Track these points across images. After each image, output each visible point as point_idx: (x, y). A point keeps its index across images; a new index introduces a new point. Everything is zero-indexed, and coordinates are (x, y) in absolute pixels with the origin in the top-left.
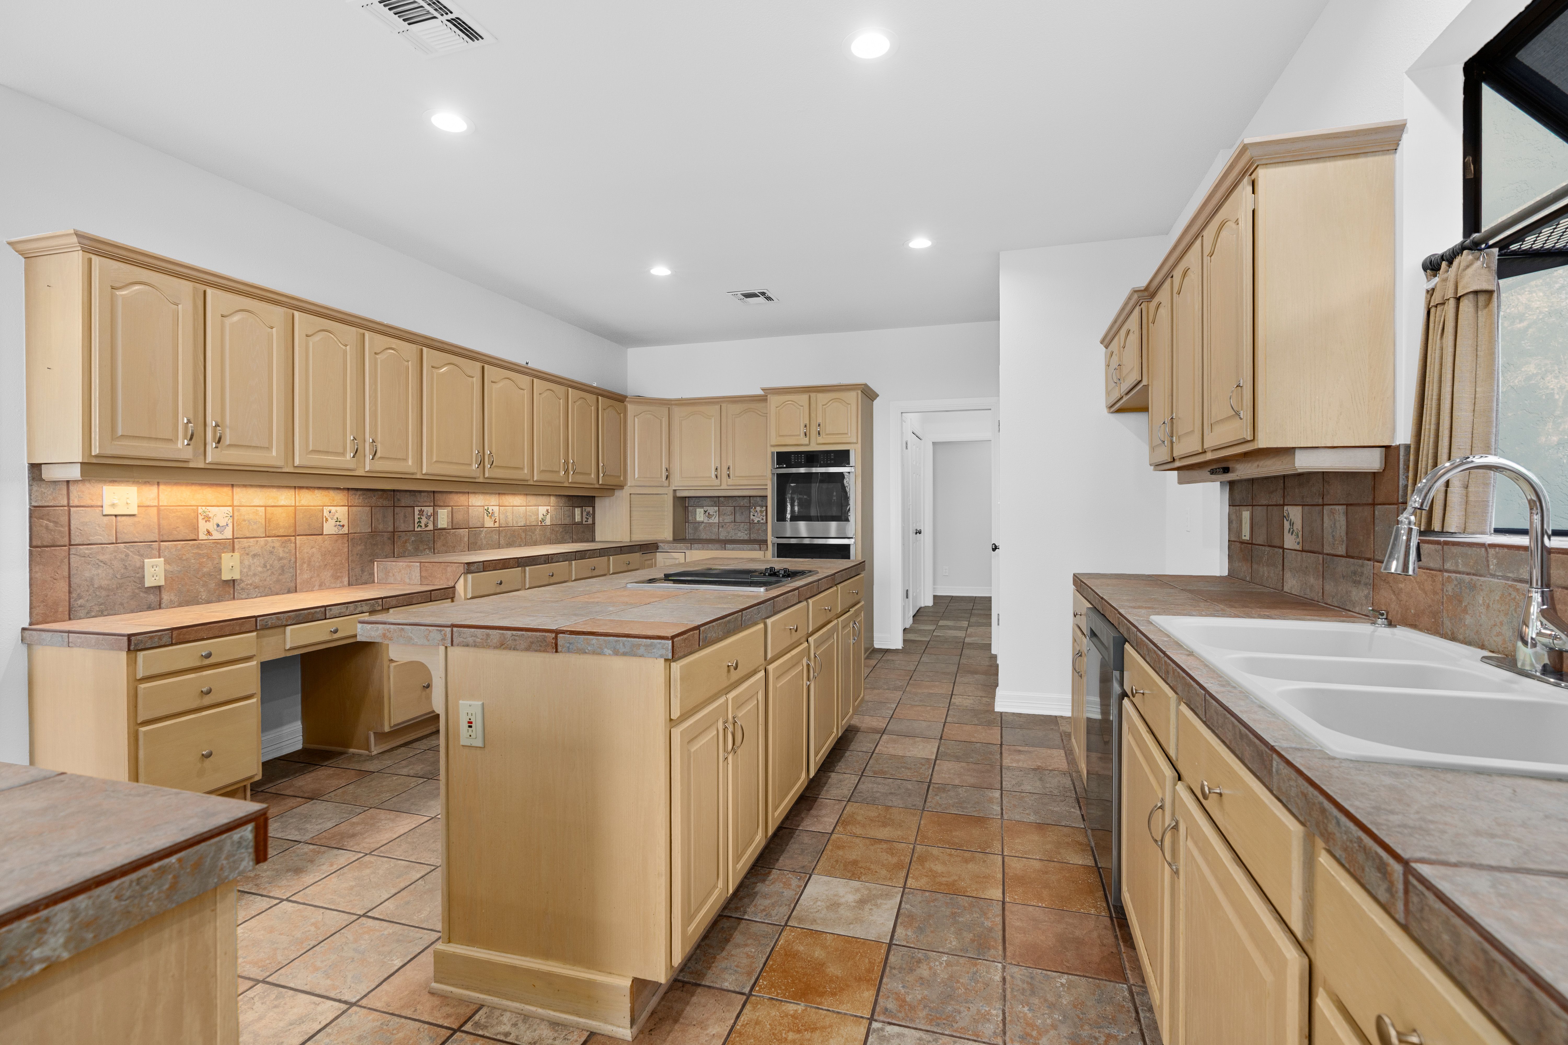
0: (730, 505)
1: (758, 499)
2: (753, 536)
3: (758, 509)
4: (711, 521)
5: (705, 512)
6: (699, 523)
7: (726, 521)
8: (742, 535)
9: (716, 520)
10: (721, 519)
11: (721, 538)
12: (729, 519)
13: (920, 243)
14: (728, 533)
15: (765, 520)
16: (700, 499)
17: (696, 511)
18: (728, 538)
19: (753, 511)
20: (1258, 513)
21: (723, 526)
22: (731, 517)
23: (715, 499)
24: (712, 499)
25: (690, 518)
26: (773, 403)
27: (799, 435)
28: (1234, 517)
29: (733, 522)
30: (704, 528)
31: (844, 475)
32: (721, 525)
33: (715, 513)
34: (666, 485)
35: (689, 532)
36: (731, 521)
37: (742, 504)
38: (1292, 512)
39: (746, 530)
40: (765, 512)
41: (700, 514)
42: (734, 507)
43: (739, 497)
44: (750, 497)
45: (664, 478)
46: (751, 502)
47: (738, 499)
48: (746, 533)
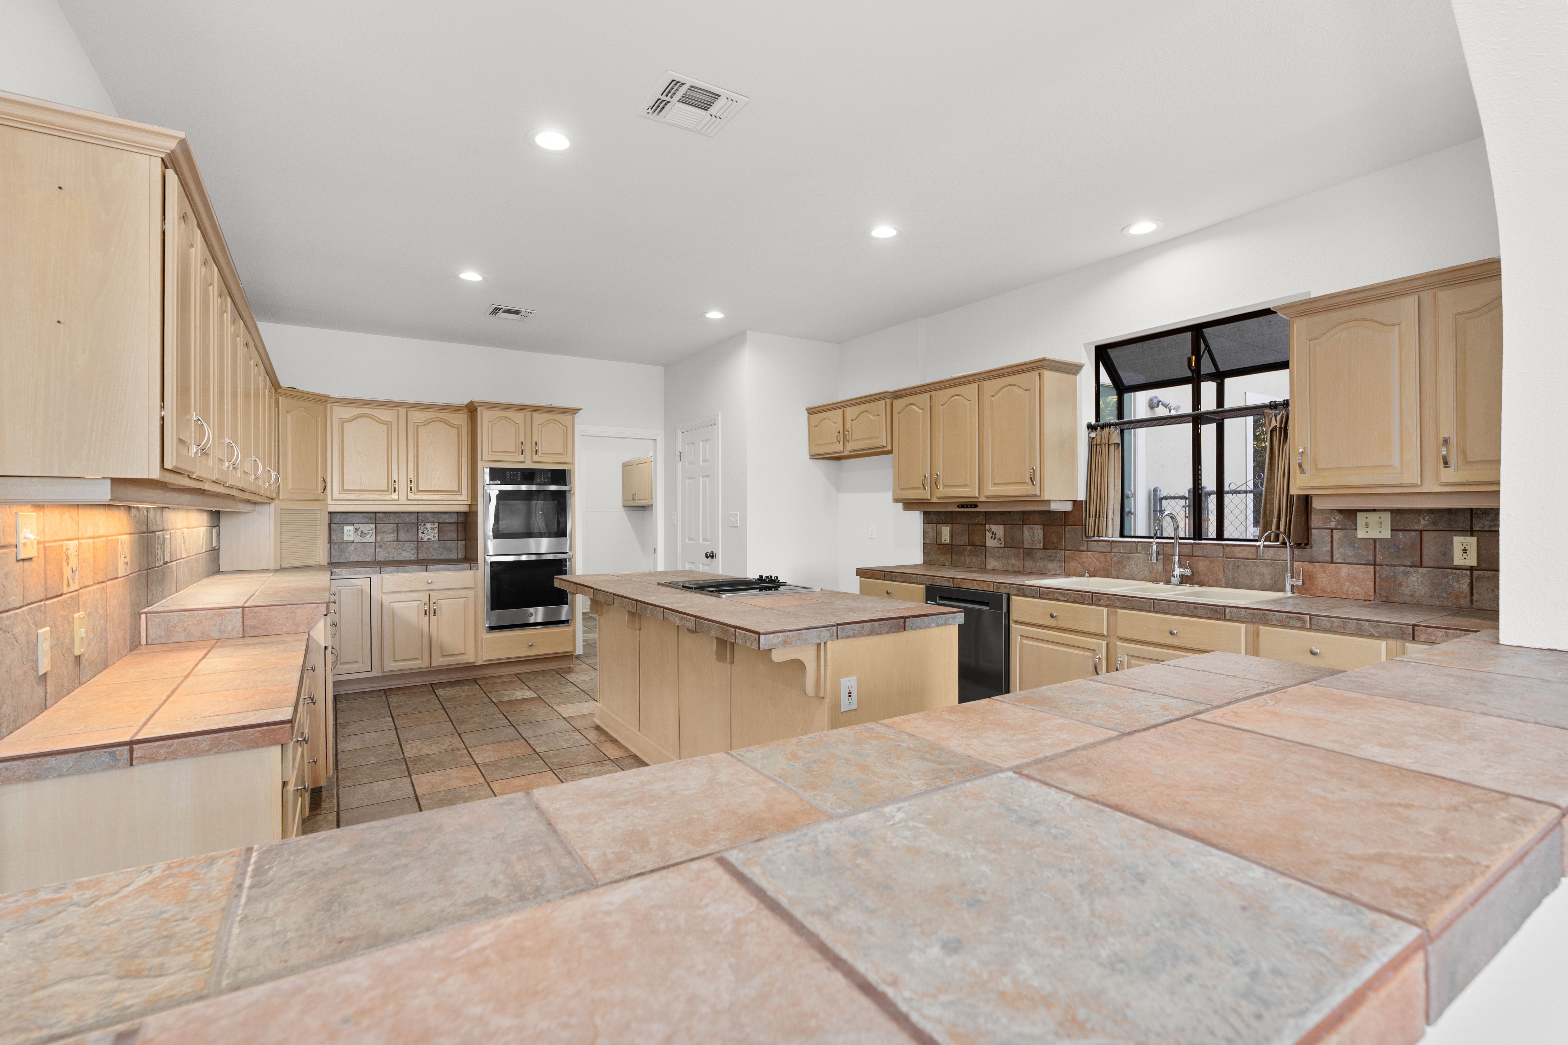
0: (392, 521)
1: (429, 515)
2: (422, 556)
3: (429, 526)
4: (364, 540)
5: (356, 530)
6: (347, 543)
7: (385, 540)
8: (406, 555)
9: (373, 539)
10: (379, 538)
11: (379, 559)
12: (391, 537)
13: (715, 315)
14: (389, 553)
15: (437, 538)
16: (354, 515)
17: (343, 529)
18: (388, 559)
19: (422, 528)
20: (958, 528)
21: (381, 546)
22: (392, 535)
23: (371, 515)
24: (367, 515)
25: (334, 537)
26: (485, 417)
27: (515, 452)
28: (930, 530)
29: (394, 541)
30: (355, 549)
31: (563, 493)
32: (377, 544)
33: (370, 532)
34: (322, 498)
35: (333, 554)
36: (391, 539)
37: (407, 520)
38: (994, 528)
39: (412, 550)
40: (437, 529)
41: (349, 533)
42: (397, 524)
43: (403, 513)
44: (418, 513)
45: (320, 490)
46: (420, 518)
47: (403, 515)
48: (413, 552)
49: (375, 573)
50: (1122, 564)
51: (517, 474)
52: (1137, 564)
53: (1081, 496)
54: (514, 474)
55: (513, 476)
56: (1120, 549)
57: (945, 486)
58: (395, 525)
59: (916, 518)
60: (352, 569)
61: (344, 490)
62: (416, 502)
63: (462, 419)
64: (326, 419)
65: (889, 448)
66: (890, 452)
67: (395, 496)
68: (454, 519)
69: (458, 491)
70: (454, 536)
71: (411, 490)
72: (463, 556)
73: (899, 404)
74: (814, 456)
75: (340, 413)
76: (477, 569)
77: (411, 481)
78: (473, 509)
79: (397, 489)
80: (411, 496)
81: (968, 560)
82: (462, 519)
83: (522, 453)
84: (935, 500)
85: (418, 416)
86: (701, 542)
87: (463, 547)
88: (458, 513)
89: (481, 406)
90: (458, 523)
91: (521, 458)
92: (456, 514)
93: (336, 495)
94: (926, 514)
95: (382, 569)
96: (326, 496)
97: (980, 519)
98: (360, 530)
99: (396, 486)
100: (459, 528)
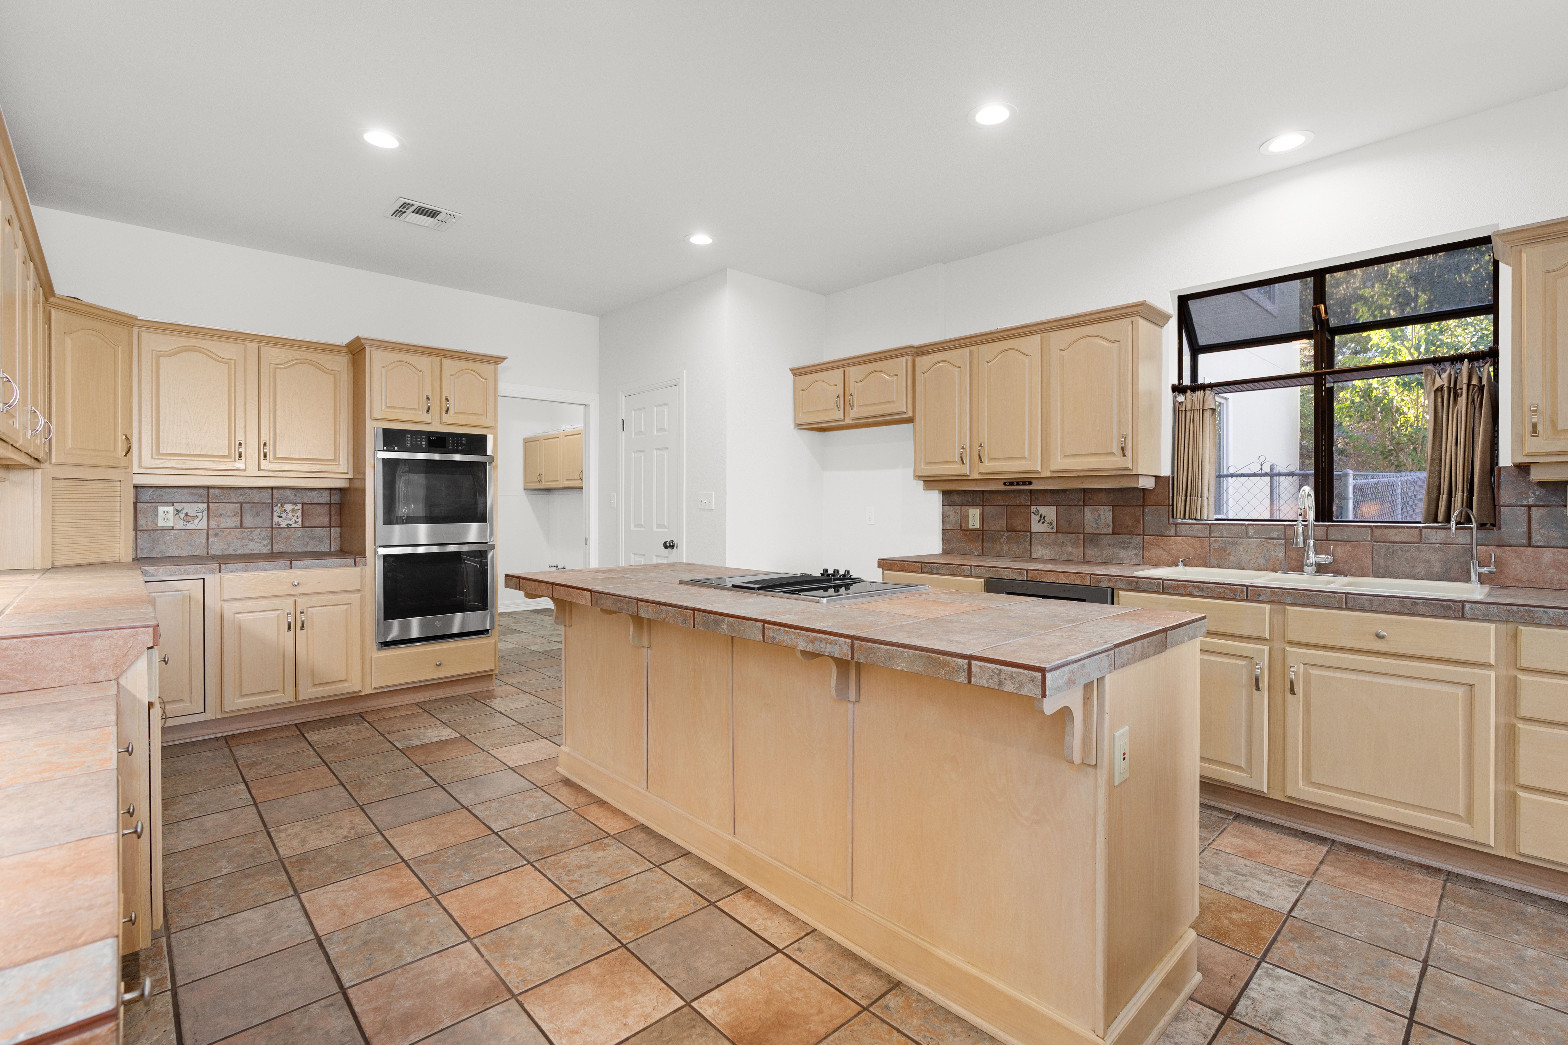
0: (233, 500)
1: (288, 492)
2: (277, 548)
3: (288, 507)
4: (190, 526)
5: (178, 512)
6: (163, 530)
7: (223, 526)
8: (254, 547)
9: (203, 525)
10: (213, 524)
11: (212, 552)
12: (232, 522)
13: (701, 239)
14: (229, 545)
15: (300, 523)
16: (174, 490)
17: (156, 511)
18: (226, 553)
19: (279, 510)
20: (990, 510)
21: (217, 535)
22: (234, 519)
23: (201, 491)
24: (194, 491)
25: (141, 522)
26: (376, 361)
27: (418, 409)
28: (951, 513)
29: (236, 528)
30: (176, 538)
31: (483, 465)
32: (211, 532)
33: (200, 514)
34: (123, 464)
35: (140, 546)
36: (232, 525)
37: (257, 499)
38: (1043, 510)
39: (264, 539)
40: (300, 511)
41: (165, 516)
42: (241, 503)
43: (250, 488)
44: (272, 488)
45: (121, 452)
46: (275, 496)
47: (250, 491)
48: (265, 542)
49: (211, 571)
50: (1225, 551)
51: (421, 438)
52: (1247, 551)
53: (1166, 471)
54: (416, 438)
55: (416, 441)
56: (1222, 533)
57: (991, 459)
58: (239, 505)
59: (935, 498)
60: (174, 568)
61: (159, 454)
62: (272, 474)
63: (341, 363)
64: (131, 350)
65: (910, 414)
66: (910, 420)
67: (240, 465)
68: (325, 498)
69: (334, 460)
70: (325, 520)
71: (265, 456)
72: (338, 548)
73: (923, 362)
74: (800, 426)
75: (152, 342)
76: (365, 564)
77: (265, 444)
78: (357, 484)
79: (243, 455)
80: (264, 464)
81: (1006, 548)
82: (336, 498)
83: (428, 410)
84: (975, 476)
85: (273, 354)
87: (337, 536)
88: (331, 489)
89: (371, 345)
90: (330, 504)
91: (426, 418)
92: (328, 492)
93: (146, 460)
94: (945, 493)
95: (223, 567)
96: (131, 461)
97: (1023, 500)
98: (184, 512)
99: (242, 450)
100: (333, 512)
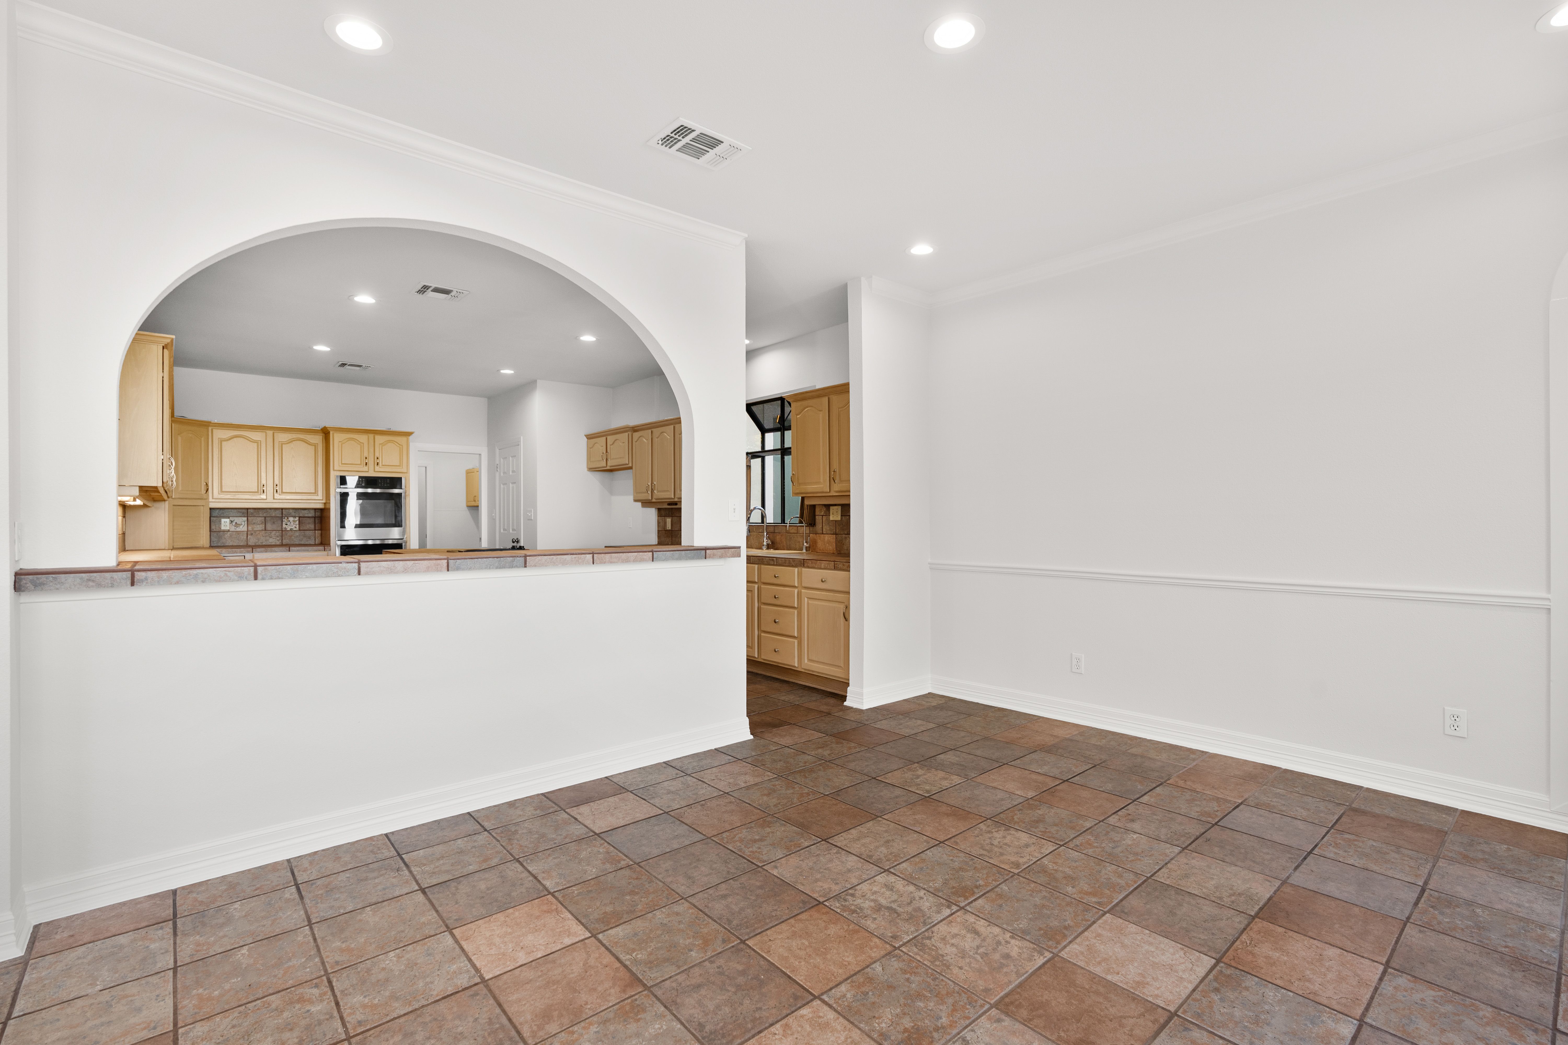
0: (261, 515)
1: (291, 511)
2: (285, 542)
3: (291, 519)
4: (238, 529)
5: (232, 522)
6: (224, 531)
7: (255, 529)
8: (272, 541)
9: (245, 529)
10: (250, 528)
11: (250, 544)
12: (260, 527)
13: (507, 371)
14: (258, 540)
15: (298, 528)
16: (230, 510)
17: (220, 521)
18: (257, 544)
19: (286, 521)
20: (675, 519)
21: (252, 534)
22: (261, 526)
23: (244, 510)
24: (240, 510)
25: (213, 527)
26: (336, 439)
27: (360, 464)
28: (661, 521)
29: (262, 530)
30: (231, 536)
31: (400, 495)
32: (249, 533)
33: (243, 523)
34: (205, 497)
35: (212, 540)
36: (260, 529)
37: (274, 515)
39: (278, 537)
40: (298, 522)
41: (225, 524)
42: (265, 517)
43: (270, 509)
44: (282, 509)
45: (204, 491)
46: (284, 513)
47: (270, 511)
48: (278, 539)
49: (248, 552)
58: (263, 518)
59: (654, 512)
60: (230, 550)
61: (222, 491)
62: (281, 501)
63: (318, 439)
64: (208, 438)
65: (630, 465)
66: (631, 468)
67: (264, 496)
68: (312, 514)
69: (315, 493)
70: (312, 526)
71: (277, 492)
72: (320, 542)
73: (636, 435)
74: (591, 469)
75: (219, 434)
76: (330, 550)
77: (277, 485)
78: (327, 507)
79: (265, 491)
80: (277, 496)
82: (318, 514)
83: (366, 464)
84: (654, 500)
85: (282, 437)
86: (511, 531)
87: (319, 535)
88: (315, 509)
89: (333, 430)
90: (315, 517)
91: (366, 468)
92: (314, 510)
93: (216, 494)
94: (659, 510)
95: (254, 550)
96: (208, 495)
98: (235, 522)
99: (265, 489)
100: (317, 521)
